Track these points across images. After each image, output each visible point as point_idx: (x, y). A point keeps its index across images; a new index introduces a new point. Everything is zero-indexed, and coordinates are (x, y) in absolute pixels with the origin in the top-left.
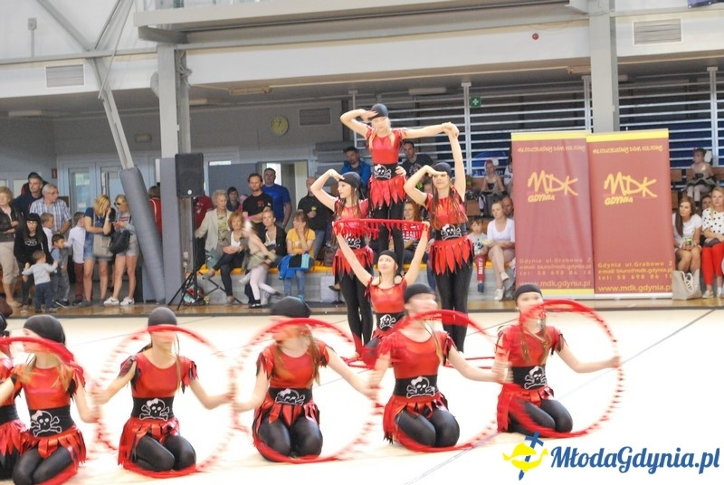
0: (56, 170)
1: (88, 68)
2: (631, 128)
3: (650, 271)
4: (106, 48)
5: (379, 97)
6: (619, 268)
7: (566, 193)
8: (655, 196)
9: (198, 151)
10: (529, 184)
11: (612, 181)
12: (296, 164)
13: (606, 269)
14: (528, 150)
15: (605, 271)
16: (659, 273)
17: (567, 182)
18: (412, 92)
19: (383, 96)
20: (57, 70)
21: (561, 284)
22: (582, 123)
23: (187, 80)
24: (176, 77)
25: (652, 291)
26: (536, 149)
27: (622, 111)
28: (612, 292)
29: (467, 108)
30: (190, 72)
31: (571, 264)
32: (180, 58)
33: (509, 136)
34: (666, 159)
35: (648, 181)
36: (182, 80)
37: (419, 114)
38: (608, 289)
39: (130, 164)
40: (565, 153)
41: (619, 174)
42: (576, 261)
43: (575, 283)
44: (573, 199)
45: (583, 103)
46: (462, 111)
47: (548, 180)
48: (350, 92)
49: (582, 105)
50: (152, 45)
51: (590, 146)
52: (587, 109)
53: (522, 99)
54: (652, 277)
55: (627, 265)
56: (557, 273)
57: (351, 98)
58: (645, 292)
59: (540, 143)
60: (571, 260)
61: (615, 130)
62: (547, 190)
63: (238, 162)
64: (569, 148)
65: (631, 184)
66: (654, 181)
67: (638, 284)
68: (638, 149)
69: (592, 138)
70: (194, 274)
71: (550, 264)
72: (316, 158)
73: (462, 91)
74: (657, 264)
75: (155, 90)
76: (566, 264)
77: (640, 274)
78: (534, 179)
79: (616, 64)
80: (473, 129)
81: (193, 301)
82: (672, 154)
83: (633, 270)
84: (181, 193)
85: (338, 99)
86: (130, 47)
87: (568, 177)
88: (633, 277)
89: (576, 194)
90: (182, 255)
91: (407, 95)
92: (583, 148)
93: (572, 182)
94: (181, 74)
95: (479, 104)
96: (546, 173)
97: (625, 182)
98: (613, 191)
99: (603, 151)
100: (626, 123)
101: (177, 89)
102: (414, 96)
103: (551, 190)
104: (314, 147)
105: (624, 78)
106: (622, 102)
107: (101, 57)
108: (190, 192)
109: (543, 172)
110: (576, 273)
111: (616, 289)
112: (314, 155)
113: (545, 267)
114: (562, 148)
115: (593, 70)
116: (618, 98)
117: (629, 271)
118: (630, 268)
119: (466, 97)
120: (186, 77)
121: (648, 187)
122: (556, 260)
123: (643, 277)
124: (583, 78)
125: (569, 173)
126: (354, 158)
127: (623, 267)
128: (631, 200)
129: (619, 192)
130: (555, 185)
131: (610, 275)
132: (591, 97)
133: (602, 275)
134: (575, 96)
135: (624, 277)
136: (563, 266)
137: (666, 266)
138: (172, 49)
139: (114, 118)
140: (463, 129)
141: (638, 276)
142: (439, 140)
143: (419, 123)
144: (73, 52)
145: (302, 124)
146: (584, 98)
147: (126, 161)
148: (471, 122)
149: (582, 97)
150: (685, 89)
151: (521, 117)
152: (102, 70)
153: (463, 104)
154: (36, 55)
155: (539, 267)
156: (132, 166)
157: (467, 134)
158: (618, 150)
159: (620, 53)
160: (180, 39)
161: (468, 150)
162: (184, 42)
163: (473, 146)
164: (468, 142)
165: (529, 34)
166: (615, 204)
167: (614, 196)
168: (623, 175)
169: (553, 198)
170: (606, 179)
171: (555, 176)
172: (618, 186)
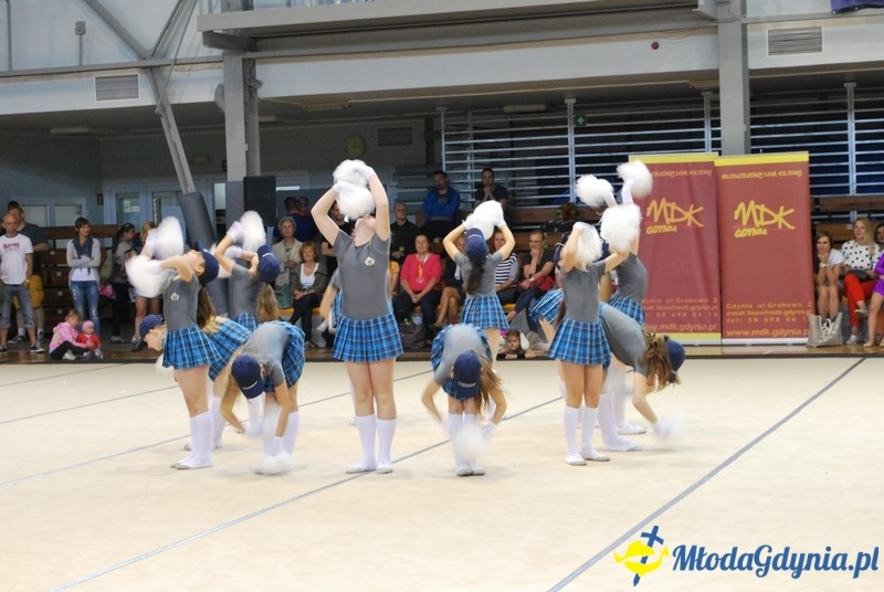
0: (102, 195)
1: (142, 78)
2: (765, 151)
3: (786, 313)
4: (164, 56)
5: (470, 114)
6: (750, 310)
7: (689, 224)
8: (793, 228)
9: (267, 174)
10: (648, 214)
11: (743, 211)
13: (735, 310)
15: (733, 313)
16: (796, 316)
17: (691, 212)
18: (507, 109)
19: (474, 114)
20: (108, 79)
21: (683, 327)
22: (701, 146)
23: (256, 93)
24: (245, 93)
25: (788, 336)
26: (656, 174)
27: (754, 132)
28: (741, 337)
29: (571, 129)
30: (260, 84)
31: (695, 304)
32: (249, 68)
34: (805, 187)
35: (785, 210)
37: (513, 134)
38: (738, 333)
39: (191, 188)
40: (689, 178)
41: (752, 203)
42: (701, 301)
43: (699, 327)
44: (698, 230)
45: (703, 122)
46: (565, 131)
47: (669, 209)
48: (438, 109)
49: (701, 125)
50: (217, 52)
51: (717, 171)
52: (708, 130)
53: (631, 117)
54: (788, 319)
55: (759, 306)
56: (679, 314)
57: (440, 116)
58: (779, 337)
59: (661, 167)
60: (695, 301)
61: (746, 153)
62: (668, 220)
63: (308, 187)
64: (693, 173)
65: (765, 214)
66: (792, 211)
67: (772, 327)
68: (774, 174)
69: (720, 162)
71: (670, 304)
72: (396, 183)
73: (566, 109)
74: (794, 305)
75: (220, 104)
76: (690, 305)
77: (775, 316)
78: (654, 208)
79: (748, 77)
80: (578, 151)
82: (812, 181)
83: (766, 312)
85: (421, 117)
86: (192, 55)
87: (692, 206)
88: (766, 320)
89: (701, 225)
91: (502, 112)
92: (708, 173)
93: (695, 211)
94: (251, 85)
95: (584, 123)
96: (668, 201)
97: (758, 211)
98: (745, 221)
99: (733, 176)
100: (755, 146)
101: (245, 103)
102: (511, 114)
103: (673, 220)
104: (394, 171)
105: (755, 94)
106: (753, 122)
107: (157, 67)
109: (664, 200)
110: (700, 315)
111: (746, 333)
112: (394, 179)
113: (665, 308)
114: (685, 173)
115: (723, 84)
116: (749, 117)
117: (762, 313)
118: (762, 309)
119: (570, 115)
120: (255, 90)
121: (785, 218)
122: (678, 300)
123: (778, 319)
124: (703, 94)
125: (694, 201)
126: (442, 182)
127: (755, 309)
128: (765, 232)
129: (751, 223)
130: (678, 215)
131: (740, 317)
132: (716, 113)
133: (731, 317)
134: (689, 115)
135: (756, 320)
136: (686, 307)
137: (805, 308)
138: (240, 58)
139: (173, 136)
140: (566, 151)
141: (772, 319)
142: (538, 163)
143: (512, 144)
144: (125, 60)
145: (380, 145)
146: (703, 116)
147: (187, 185)
148: (576, 143)
149: (701, 114)
150: (814, 107)
151: (629, 138)
152: (160, 83)
153: (566, 124)
154: (85, 63)
155: (659, 308)
156: (194, 190)
157: (572, 157)
158: (750, 175)
159: (754, 64)
160: (249, 46)
161: (572, 175)
162: (254, 49)
163: (578, 170)
164: (572, 165)
165: (648, 43)
166: (747, 237)
167: (746, 227)
168: (756, 204)
169: (675, 229)
170: (736, 208)
171: (677, 205)
172: (751, 216)
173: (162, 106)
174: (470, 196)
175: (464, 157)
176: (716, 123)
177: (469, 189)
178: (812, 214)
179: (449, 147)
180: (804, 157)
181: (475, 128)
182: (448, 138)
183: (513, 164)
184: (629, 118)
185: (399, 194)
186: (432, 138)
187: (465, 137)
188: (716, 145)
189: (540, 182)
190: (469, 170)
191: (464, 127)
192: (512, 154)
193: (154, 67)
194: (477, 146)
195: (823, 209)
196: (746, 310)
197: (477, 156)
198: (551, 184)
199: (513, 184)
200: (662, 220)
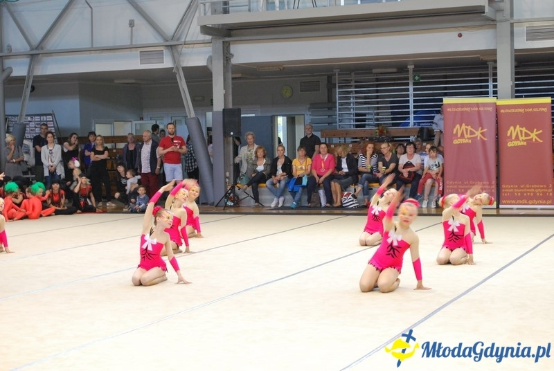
1: (166, 52)
2: (526, 97)
3: (537, 191)
4: (178, 39)
5: (353, 74)
6: (516, 188)
7: (479, 138)
8: (541, 141)
9: (237, 107)
10: (454, 132)
11: (513, 131)
12: (296, 117)
13: (507, 188)
14: (454, 109)
15: (506, 190)
16: (542, 192)
17: (480, 131)
18: (374, 71)
19: (355, 74)
20: (147, 52)
22: (487, 93)
23: (230, 61)
24: (224, 59)
25: (538, 204)
26: (459, 109)
27: (517, 85)
28: (511, 204)
29: (411, 82)
30: (233, 55)
31: (481, 185)
32: (226, 47)
33: (441, 100)
34: (549, 117)
35: (537, 131)
37: (378, 86)
38: (509, 202)
39: (193, 115)
40: (479, 112)
41: (518, 126)
42: (485, 183)
44: (483, 142)
45: (488, 80)
46: (408, 84)
47: (467, 130)
48: (334, 70)
49: (487, 81)
50: (208, 38)
51: (497, 108)
52: (491, 84)
54: (538, 194)
55: (521, 187)
57: (335, 75)
58: (533, 204)
59: (463, 105)
61: (512, 98)
62: (466, 136)
63: (259, 115)
64: (481, 109)
65: (525, 133)
66: (541, 131)
67: (529, 199)
68: (531, 110)
69: (500, 102)
70: (233, 187)
71: (466, 185)
73: (408, 71)
74: (542, 186)
75: (210, 67)
77: (531, 192)
78: (458, 129)
79: (514, 54)
80: (415, 95)
81: (232, 204)
83: (525, 190)
84: (226, 134)
85: (325, 75)
86: (194, 39)
87: (480, 128)
88: (525, 195)
89: (486, 139)
90: (225, 175)
91: (371, 73)
92: (490, 109)
93: (483, 131)
94: (227, 57)
95: (419, 79)
96: (466, 125)
97: (521, 131)
98: (513, 137)
99: (507, 111)
100: (518, 93)
101: (224, 67)
102: (377, 74)
103: (469, 136)
104: (309, 106)
105: (518, 63)
106: (516, 79)
107: (175, 45)
108: (232, 133)
111: (514, 202)
112: (309, 111)
113: (464, 187)
114: (476, 109)
115: (499, 57)
116: (514, 76)
117: (523, 190)
118: (523, 188)
119: (411, 75)
120: (230, 59)
121: (536, 135)
122: (472, 183)
123: (532, 194)
124: (488, 63)
125: (481, 125)
127: (519, 188)
128: (525, 143)
129: (517, 138)
130: (472, 133)
131: (510, 192)
132: (495, 74)
133: (505, 192)
134: (481, 76)
135: (519, 194)
137: (546, 188)
138: (221, 41)
139: (183, 85)
140: (408, 96)
141: (529, 194)
142: (391, 102)
143: (377, 91)
144: (157, 42)
145: (301, 91)
146: (488, 76)
147: (190, 113)
148: (414, 91)
151: (446, 88)
152: (176, 54)
153: (408, 80)
154: (134, 43)
155: (460, 187)
156: (194, 116)
157: (411, 99)
158: (517, 111)
159: (518, 46)
160: (226, 34)
161: (412, 109)
162: (230, 36)
163: (415, 107)
164: (411, 104)
165: (456, 34)
166: (515, 146)
167: (514, 140)
168: (520, 127)
169: (470, 141)
170: (509, 129)
171: (472, 127)
172: (517, 133)
173: (177, 67)
174: (352, 121)
176: (495, 80)
177: (352, 117)
178: (553, 133)
179: (340, 93)
180: (548, 100)
181: (356, 82)
182: (340, 87)
183: (378, 103)
184: (446, 77)
185: (312, 119)
186: (331, 87)
187: (350, 87)
188: (495, 92)
189: (393, 113)
190: (352, 106)
191: (349, 81)
192: (377, 97)
193: (173, 45)
194: (356, 92)
197: (356, 98)
198: (399, 114)
199: (378, 114)
200: (462, 136)
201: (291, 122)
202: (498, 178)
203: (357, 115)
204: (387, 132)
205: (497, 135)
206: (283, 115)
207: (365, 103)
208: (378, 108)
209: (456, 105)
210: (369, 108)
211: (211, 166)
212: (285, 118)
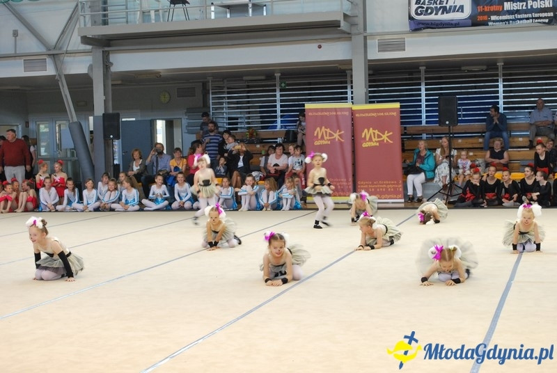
0: (28, 122)
1: (49, 61)
2: (378, 102)
3: (388, 186)
4: (60, 49)
5: (225, 81)
6: (370, 184)
7: (337, 140)
8: (391, 142)
9: (116, 112)
10: (315, 135)
11: (367, 133)
12: (174, 121)
13: (363, 185)
14: (315, 114)
15: (362, 187)
16: (394, 188)
17: (338, 133)
18: (245, 78)
19: (228, 81)
20: (30, 61)
22: (346, 98)
23: (110, 69)
24: (103, 67)
25: (389, 199)
26: (320, 114)
27: (370, 92)
29: (278, 90)
31: (339, 182)
32: (106, 56)
33: (303, 105)
34: (398, 121)
35: (387, 133)
36: (107, 69)
37: (249, 92)
39: (75, 119)
40: (337, 116)
41: (371, 129)
42: (342, 180)
43: (342, 194)
44: (341, 143)
46: (275, 91)
47: (326, 132)
48: (208, 78)
49: (346, 88)
50: (89, 47)
51: (353, 113)
52: (349, 91)
53: (310, 84)
54: (389, 190)
57: (209, 82)
58: (384, 199)
59: (322, 110)
60: (339, 180)
61: (366, 103)
62: (326, 138)
63: (139, 119)
64: (339, 113)
65: (378, 135)
66: (391, 133)
67: (381, 194)
68: (382, 114)
69: (355, 107)
73: (275, 78)
74: (392, 182)
75: (90, 75)
77: (383, 188)
78: (318, 131)
79: (367, 64)
80: (281, 101)
82: (402, 118)
83: (378, 186)
84: (106, 137)
85: (200, 82)
86: (76, 48)
87: (338, 131)
88: (378, 190)
89: (343, 141)
91: (243, 80)
92: (347, 113)
93: (340, 133)
94: (107, 65)
95: (284, 86)
96: (326, 128)
97: (374, 133)
98: (367, 139)
99: (362, 115)
100: (371, 100)
101: (104, 74)
102: (248, 81)
103: (328, 138)
104: (185, 111)
105: (371, 72)
106: (370, 87)
107: (57, 54)
108: (111, 136)
109: (323, 127)
110: (342, 187)
112: (186, 115)
114: (335, 113)
115: (354, 66)
116: (368, 84)
117: (376, 186)
118: (376, 184)
119: (278, 82)
120: (109, 67)
121: (387, 137)
123: (384, 190)
124: (347, 72)
125: (339, 128)
127: (373, 184)
128: (378, 144)
129: (371, 139)
130: (331, 135)
132: (352, 82)
134: (341, 83)
135: (373, 190)
136: (336, 183)
137: (398, 184)
138: (101, 50)
139: (65, 92)
140: (275, 101)
141: (381, 189)
142: (261, 107)
143: (248, 97)
144: (40, 51)
145: (178, 96)
147: (72, 118)
148: (280, 97)
149: (346, 82)
150: (406, 79)
151: (310, 94)
152: (58, 63)
153: (275, 86)
154: (18, 52)
156: (76, 120)
157: (278, 104)
158: (370, 115)
159: (370, 57)
160: (106, 44)
161: (279, 114)
162: (109, 46)
163: (282, 111)
164: (278, 109)
165: (316, 45)
166: (368, 147)
167: (368, 142)
168: (373, 130)
169: (329, 142)
170: (363, 132)
171: (331, 130)
172: (371, 136)
173: (59, 75)
174: (225, 124)
175: (222, 103)
176: (352, 88)
177: (225, 121)
178: (402, 135)
179: (213, 98)
180: (397, 105)
181: (228, 88)
182: (213, 93)
183: (249, 108)
185: (188, 123)
186: (205, 93)
187: (223, 93)
188: (352, 98)
189: (262, 117)
190: (225, 110)
191: (222, 88)
192: (248, 102)
193: (55, 54)
194: (229, 98)
195: (408, 132)
196: (368, 185)
197: (229, 103)
198: (268, 118)
199: (249, 118)
200: (322, 138)
201: (170, 126)
202: (354, 176)
203: (230, 119)
204: (257, 134)
205: (353, 136)
206: (162, 119)
207: (238, 108)
208: (249, 113)
209: (316, 110)
210: (241, 113)
211: (93, 167)
212: (164, 121)
